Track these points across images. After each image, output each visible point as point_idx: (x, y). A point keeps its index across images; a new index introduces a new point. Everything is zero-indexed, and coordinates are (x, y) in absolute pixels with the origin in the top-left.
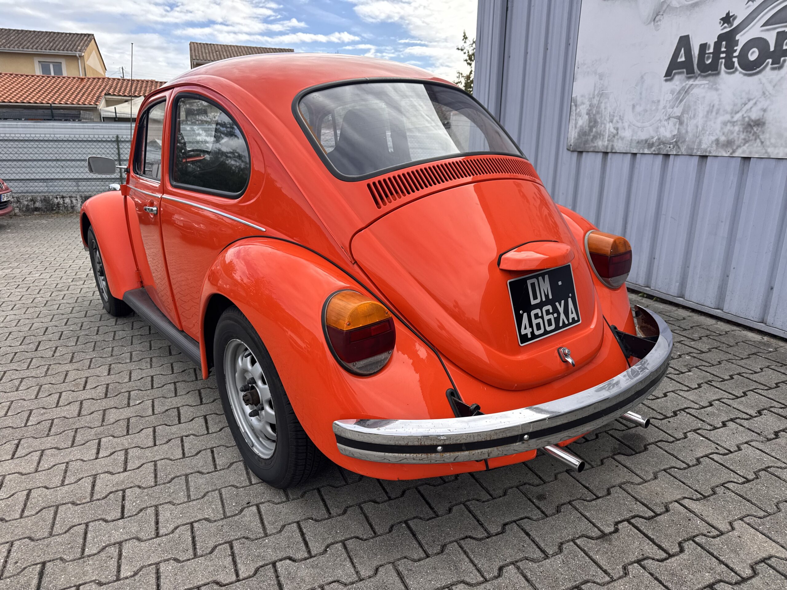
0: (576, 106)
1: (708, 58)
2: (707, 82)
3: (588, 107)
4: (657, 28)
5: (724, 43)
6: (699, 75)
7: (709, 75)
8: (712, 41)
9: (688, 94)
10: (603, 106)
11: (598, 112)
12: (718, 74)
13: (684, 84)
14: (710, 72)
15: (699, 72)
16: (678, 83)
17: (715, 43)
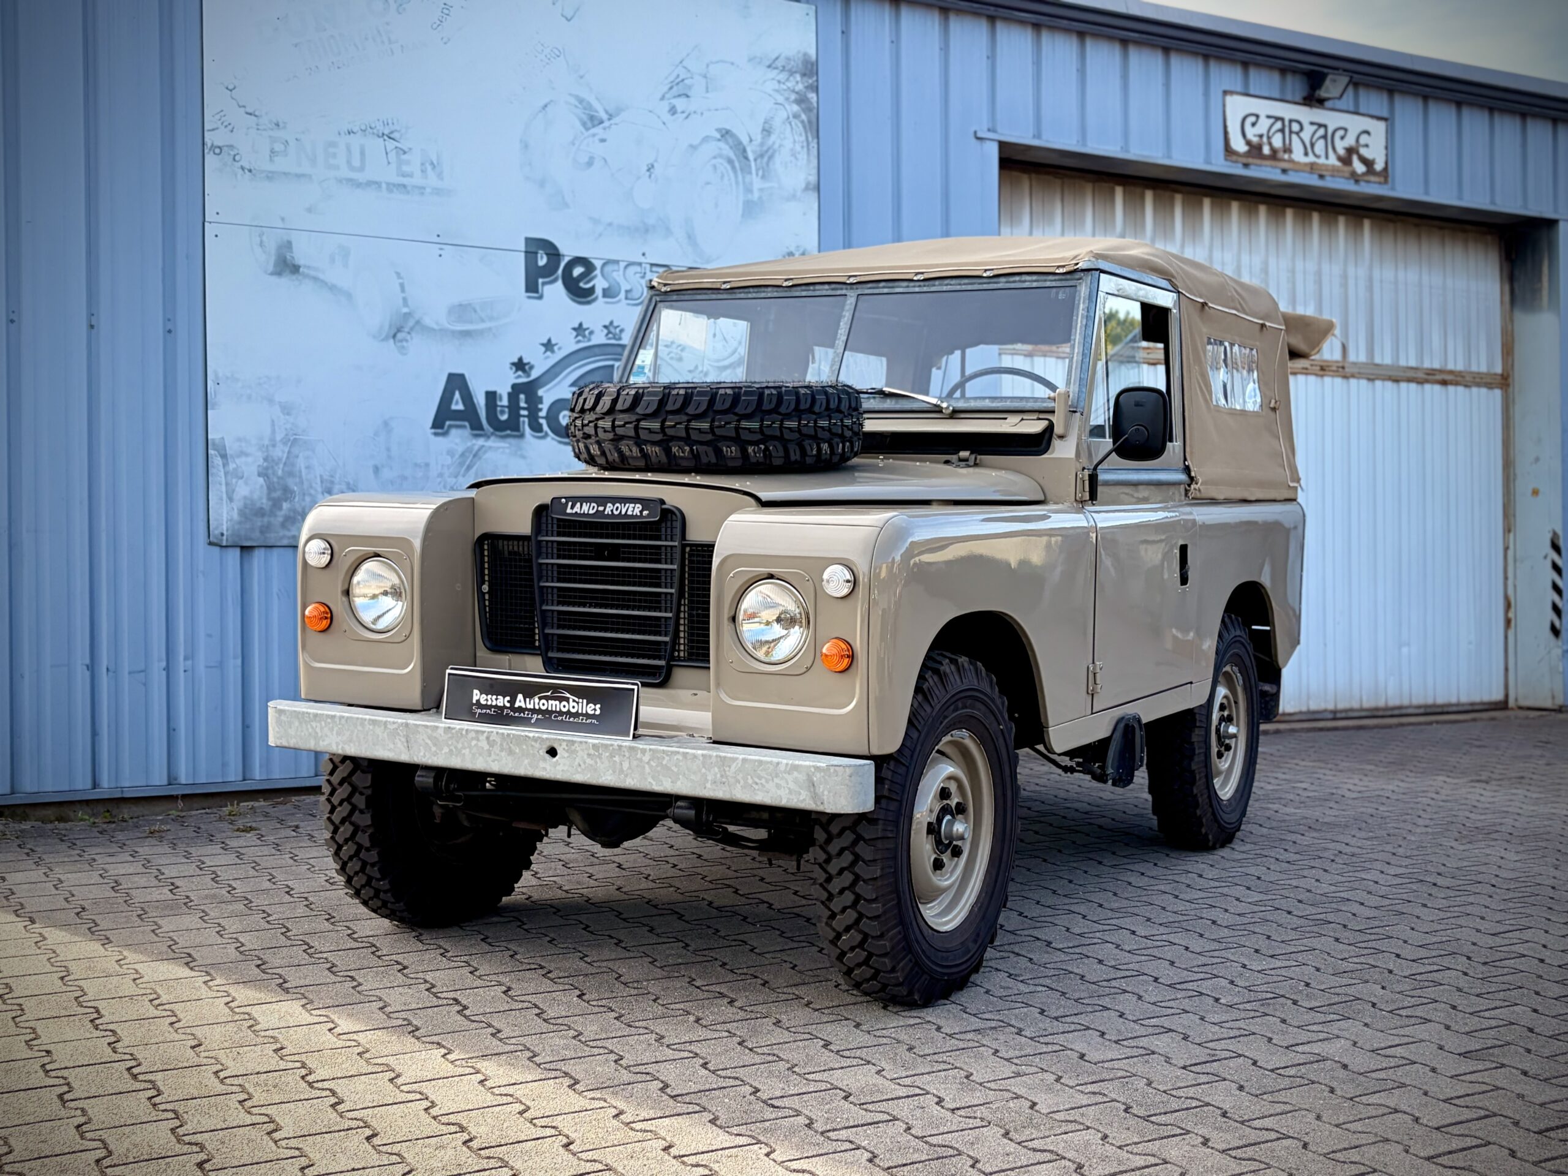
0: (224, 456)
1: (502, 412)
2: (507, 445)
3: (261, 461)
4: (403, 350)
5: (522, 397)
6: (492, 434)
7: (508, 436)
8: (504, 391)
9: (480, 458)
10: (301, 463)
11: (291, 474)
12: (522, 436)
13: (469, 444)
14: (508, 432)
15: (491, 430)
16: (457, 440)
17: (509, 394)
